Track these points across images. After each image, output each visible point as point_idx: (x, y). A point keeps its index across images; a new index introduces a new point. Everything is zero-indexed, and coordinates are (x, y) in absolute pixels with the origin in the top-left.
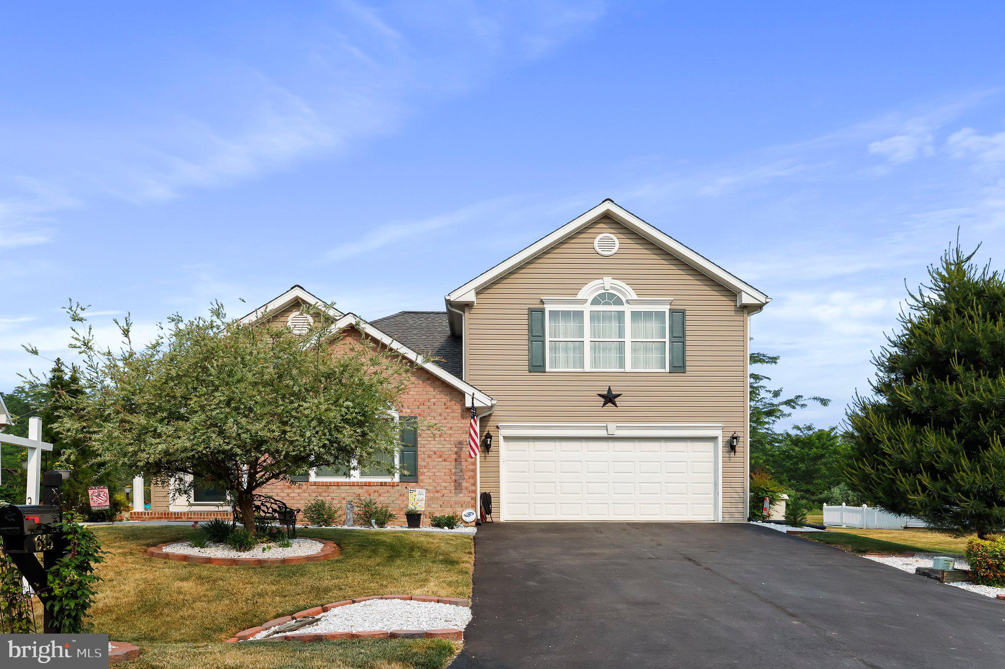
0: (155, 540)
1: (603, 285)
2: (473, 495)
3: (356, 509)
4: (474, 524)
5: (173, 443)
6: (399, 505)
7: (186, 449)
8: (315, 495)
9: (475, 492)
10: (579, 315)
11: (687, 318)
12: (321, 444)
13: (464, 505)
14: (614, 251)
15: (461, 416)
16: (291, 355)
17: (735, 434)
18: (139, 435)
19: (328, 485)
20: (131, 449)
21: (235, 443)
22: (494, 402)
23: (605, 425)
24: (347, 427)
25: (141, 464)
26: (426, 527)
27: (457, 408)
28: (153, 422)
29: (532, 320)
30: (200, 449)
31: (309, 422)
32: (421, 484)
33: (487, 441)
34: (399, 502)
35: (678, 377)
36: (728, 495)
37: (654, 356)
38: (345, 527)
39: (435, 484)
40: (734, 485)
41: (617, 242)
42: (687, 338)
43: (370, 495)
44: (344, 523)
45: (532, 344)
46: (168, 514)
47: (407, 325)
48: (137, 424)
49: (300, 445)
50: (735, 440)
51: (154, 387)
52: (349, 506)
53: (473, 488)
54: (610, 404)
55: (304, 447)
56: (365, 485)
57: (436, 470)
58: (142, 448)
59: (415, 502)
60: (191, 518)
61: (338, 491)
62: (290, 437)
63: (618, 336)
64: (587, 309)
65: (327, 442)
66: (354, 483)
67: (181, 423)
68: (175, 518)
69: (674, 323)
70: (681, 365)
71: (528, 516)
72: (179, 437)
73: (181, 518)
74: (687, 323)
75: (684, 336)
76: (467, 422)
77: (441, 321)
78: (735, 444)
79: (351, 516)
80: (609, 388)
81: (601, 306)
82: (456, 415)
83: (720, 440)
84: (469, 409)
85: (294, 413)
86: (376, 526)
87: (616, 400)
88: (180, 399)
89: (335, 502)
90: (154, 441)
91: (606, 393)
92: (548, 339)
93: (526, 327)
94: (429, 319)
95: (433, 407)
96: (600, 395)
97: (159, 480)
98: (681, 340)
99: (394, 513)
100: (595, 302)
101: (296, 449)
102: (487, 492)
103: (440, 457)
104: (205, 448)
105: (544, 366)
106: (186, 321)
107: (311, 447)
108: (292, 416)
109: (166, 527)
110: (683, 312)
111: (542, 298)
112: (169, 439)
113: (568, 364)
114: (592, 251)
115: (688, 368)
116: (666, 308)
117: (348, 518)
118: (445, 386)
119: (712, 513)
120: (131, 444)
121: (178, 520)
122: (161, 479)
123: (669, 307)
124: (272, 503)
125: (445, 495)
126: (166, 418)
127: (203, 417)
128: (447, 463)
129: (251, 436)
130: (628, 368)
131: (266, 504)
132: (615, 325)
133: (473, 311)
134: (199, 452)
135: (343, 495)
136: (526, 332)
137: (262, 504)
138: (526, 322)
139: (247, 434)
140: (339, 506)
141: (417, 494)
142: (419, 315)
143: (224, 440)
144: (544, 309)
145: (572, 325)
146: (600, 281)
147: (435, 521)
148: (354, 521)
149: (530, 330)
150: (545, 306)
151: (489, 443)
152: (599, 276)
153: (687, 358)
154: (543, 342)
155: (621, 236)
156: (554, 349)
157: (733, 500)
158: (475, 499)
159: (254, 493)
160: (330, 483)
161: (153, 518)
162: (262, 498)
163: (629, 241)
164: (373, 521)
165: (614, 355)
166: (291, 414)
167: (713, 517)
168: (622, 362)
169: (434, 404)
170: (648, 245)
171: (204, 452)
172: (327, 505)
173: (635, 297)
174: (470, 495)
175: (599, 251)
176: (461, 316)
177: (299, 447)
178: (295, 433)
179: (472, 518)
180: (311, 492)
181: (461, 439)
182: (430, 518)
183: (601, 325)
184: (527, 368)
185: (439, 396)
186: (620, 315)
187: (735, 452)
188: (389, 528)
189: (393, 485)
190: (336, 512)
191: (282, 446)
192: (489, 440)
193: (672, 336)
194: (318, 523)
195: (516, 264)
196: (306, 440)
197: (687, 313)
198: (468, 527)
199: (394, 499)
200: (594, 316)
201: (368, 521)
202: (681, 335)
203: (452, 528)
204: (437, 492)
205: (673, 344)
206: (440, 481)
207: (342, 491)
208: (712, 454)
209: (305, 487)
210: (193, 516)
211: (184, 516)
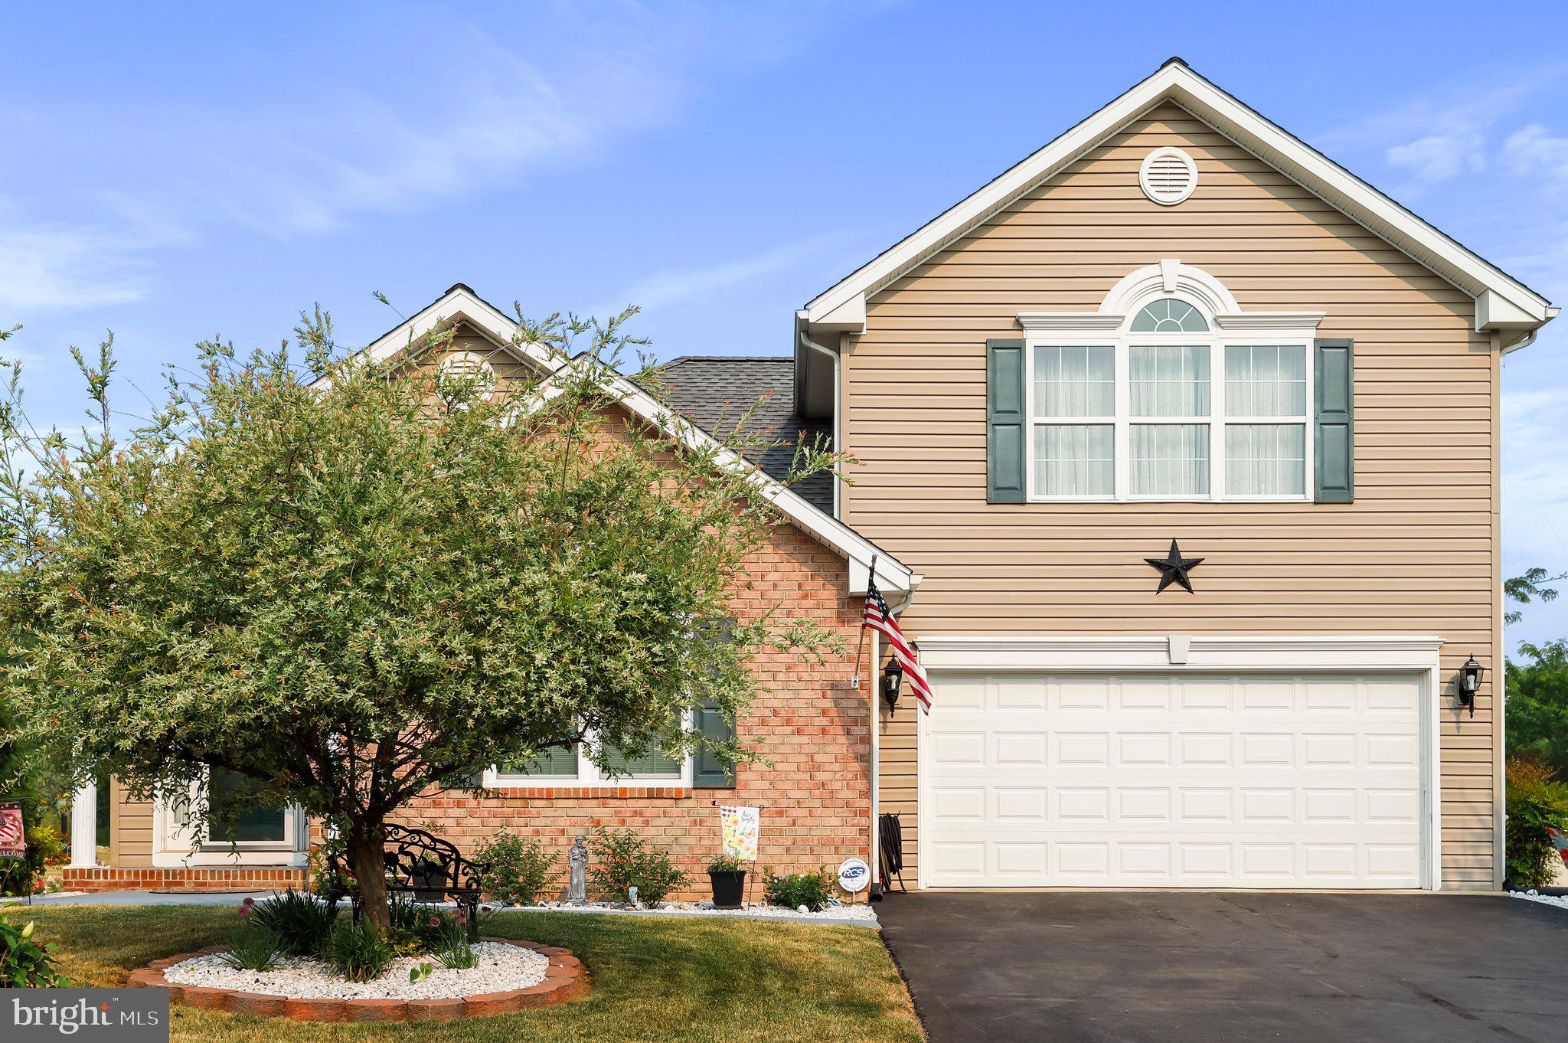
0: (140, 948)
1: (1159, 279)
2: (863, 821)
3: (593, 859)
4: (864, 897)
5: (211, 686)
6: (691, 847)
7: (239, 702)
8: (497, 822)
9: (866, 813)
10: (1104, 354)
11: (1358, 362)
12: (566, 688)
13: (843, 849)
14: (1186, 192)
15: (838, 618)
16: (496, 446)
17: (1471, 660)
18: (122, 665)
19: (526, 797)
20: (102, 704)
21: (362, 683)
22: (916, 580)
23: (1164, 639)
24: (631, 639)
25: (125, 744)
26: (755, 909)
27: (829, 595)
28: (159, 628)
29: (994, 372)
30: (277, 701)
31: (540, 626)
32: (744, 794)
33: (891, 681)
34: (692, 840)
35: (1333, 514)
36: (1457, 821)
37: (1281, 459)
38: (568, 907)
39: (776, 794)
40: (1470, 795)
41: (1193, 168)
42: (1358, 414)
43: (623, 822)
44: (563, 896)
45: (994, 431)
46: (152, 873)
47: (694, 391)
48: (118, 634)
49: (517, 690)
50: (1472, 678)
51: (163, 532)
52: (577, 851)
53: (863, 803)
54: (1174, 586)
55: (527, 694)
56: (612, 798)
57: (778, 758)
58: (130, 701)
59: (736, 840)
60: (204, 884)
61: (550, 812)
62: (493, 667)
63: (1192, 409)
64: (1123, 340)
65: (581, 681)
66: (586, 790)
67: (230, 631)
68: (168, 884)
69: (1326, 374)
70: (1342, 482)
71: (983, 876)
72: (223, 670)
73: (181, 884)
74: (1357, 375)
75: (1349, 408)
76: (852, 632)
77: (767, 380)
78: (1472, 687)
79: (581, 878)
80: (1174, 545)
81: (1155, 332)
82: (826, 613)
83: (1435, 676)
84: (858, 600)
85: (501, 604)
86: (639, 905)
87: (1190, 574)
88: (225, 566)
89: (545, 840)
90: (161, 680)
91: (1165, 556)
92: (1031, 419)
93: (981, 389)
94: (743, 376)
95: (771, 594)
96: (1152, 563)
97: (158, 785)
98: (1343, 418)
99: (681, 868)
100: (1142, 323)
101: (505, 700)
102: (893, 812)
103: (788, 722)
104: (288, 698)
105: (1021, 487)
106: (243, 356)
107: (545, 694)
108: (495, 612)
109: (159, 911)
110: (1347, 347)
111: (1019, 314)
112: (200, 675)
113: (1076, 483)
114: (1135, 193)
115: (1358, 492)
116: (1306, 338)
117: (575, 881)
118: (801, 540)
119: (1416, 869)
120: (103, 690)
121: (175, 889)
122: (163, 784)
123: (1313, 333)
124: (425, 847)
125: (799, 822)
126: (189, 616)
127: (289, 612)
128: (805, 739)
129: (401, 665)
130: (1218, 493)
131: (412, 849)
132: (1186, 381)
133: (859, 349)
134: (273, 708)
135: (562, 823)
136: (981, 402)
137: (402, 850)
138: (981, 376)
139: (392, 660)
140: (551, 850)
141: (740, 820)
142: (719, 365)
143: (336, 675)
144: (1023, 341)
145: (1087, 382)
146: (1154, 270)
147: (774, 891)
148: (588, 891)
149: (991, 396)
150: (1027, 334)
151: (894, 686)
152: (1148, 256)
153: (1358, 466)
154: (1021, 426)
155: (1203, 154)
156: (1044, 445)
157: (1467, 835)
158: (865, 831)
159: (388, 819)
160: (531, 790)
161: (115, 884)
162: (402, 833)
163: (1222, 166)
164: (633, 890)
165: (1184, 458)
166: (492, 606)
167: (1417, 878)
168: (1202, 478)
169: (775, 586)
170: (1268, 176)
171: (287, 709)
172: (525, 849)
173: (1235, 310)
174: (855, 822)
175: (1152, 192)
176: (830, 362)
177: (513, 695)
178: (505, 656)
179: (861, 882)
180: (486, 814)
181: (837, 677)
182: (764, 881)
183: (1156, 381)
184: (982, 493)
185: (785, 567)
186: (1200, 354)
187: (1472, 709)
188: (670, 909)
189: (677, 797)
190: (546, 866)
191: (471, 692)
192: (894, 678)
193: (1322, 410)
194: (505, 897)
195: (960, 230)
196: (533, 677)
197: (1358, 349)
198: (851, 904)
199: (679, 832)
200: (1141, 359)
201: (620, 890)
202: (1342, 406)
203: (817, 909)
204: (780, 813)
205: (1322, 430)
206: (788, 785)
207: (559, 813)
208: (1415, 714)
209: (472, 803)
210: (209, 880)
211: (189, 878)
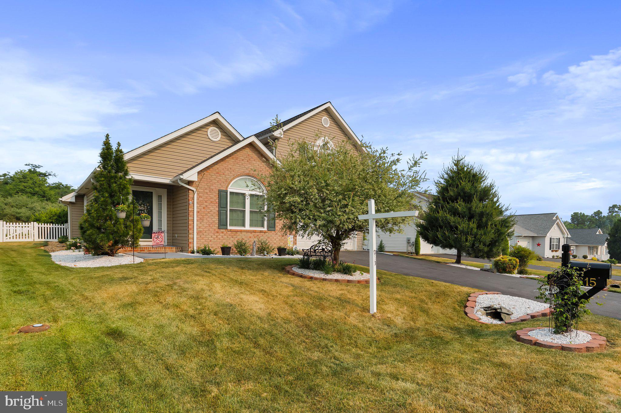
3: (257, 245)
14: (328, 126)
32: (277, 232)
38: (253, 256)
41: (329, 121)
44: (251, 254)
52: (254, 244)
56: (253, 232)
60: (150, 251)
61: (241, 235)
64: (319, 150)
66: (247, 230)
73: (144, 251)
79: (255, 249)
114: (321, 123)
121: (143, 252)
152: (322, 135)
164: (265, 252)
174: (294, 238)
180: (228, 235)
189: (265, 232)
199: (265, 239)
201: (263, 252)
204: (283, 236)
209: (225, 232)
210: (151, 250)
211: (146, 249)
